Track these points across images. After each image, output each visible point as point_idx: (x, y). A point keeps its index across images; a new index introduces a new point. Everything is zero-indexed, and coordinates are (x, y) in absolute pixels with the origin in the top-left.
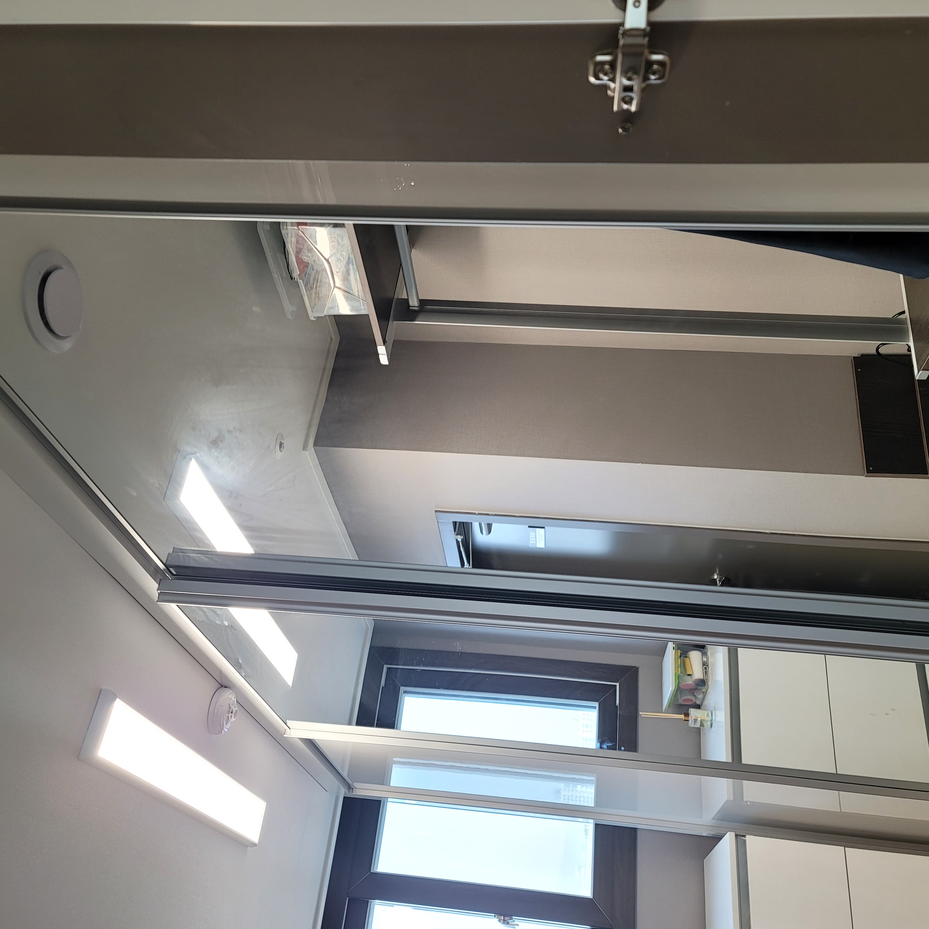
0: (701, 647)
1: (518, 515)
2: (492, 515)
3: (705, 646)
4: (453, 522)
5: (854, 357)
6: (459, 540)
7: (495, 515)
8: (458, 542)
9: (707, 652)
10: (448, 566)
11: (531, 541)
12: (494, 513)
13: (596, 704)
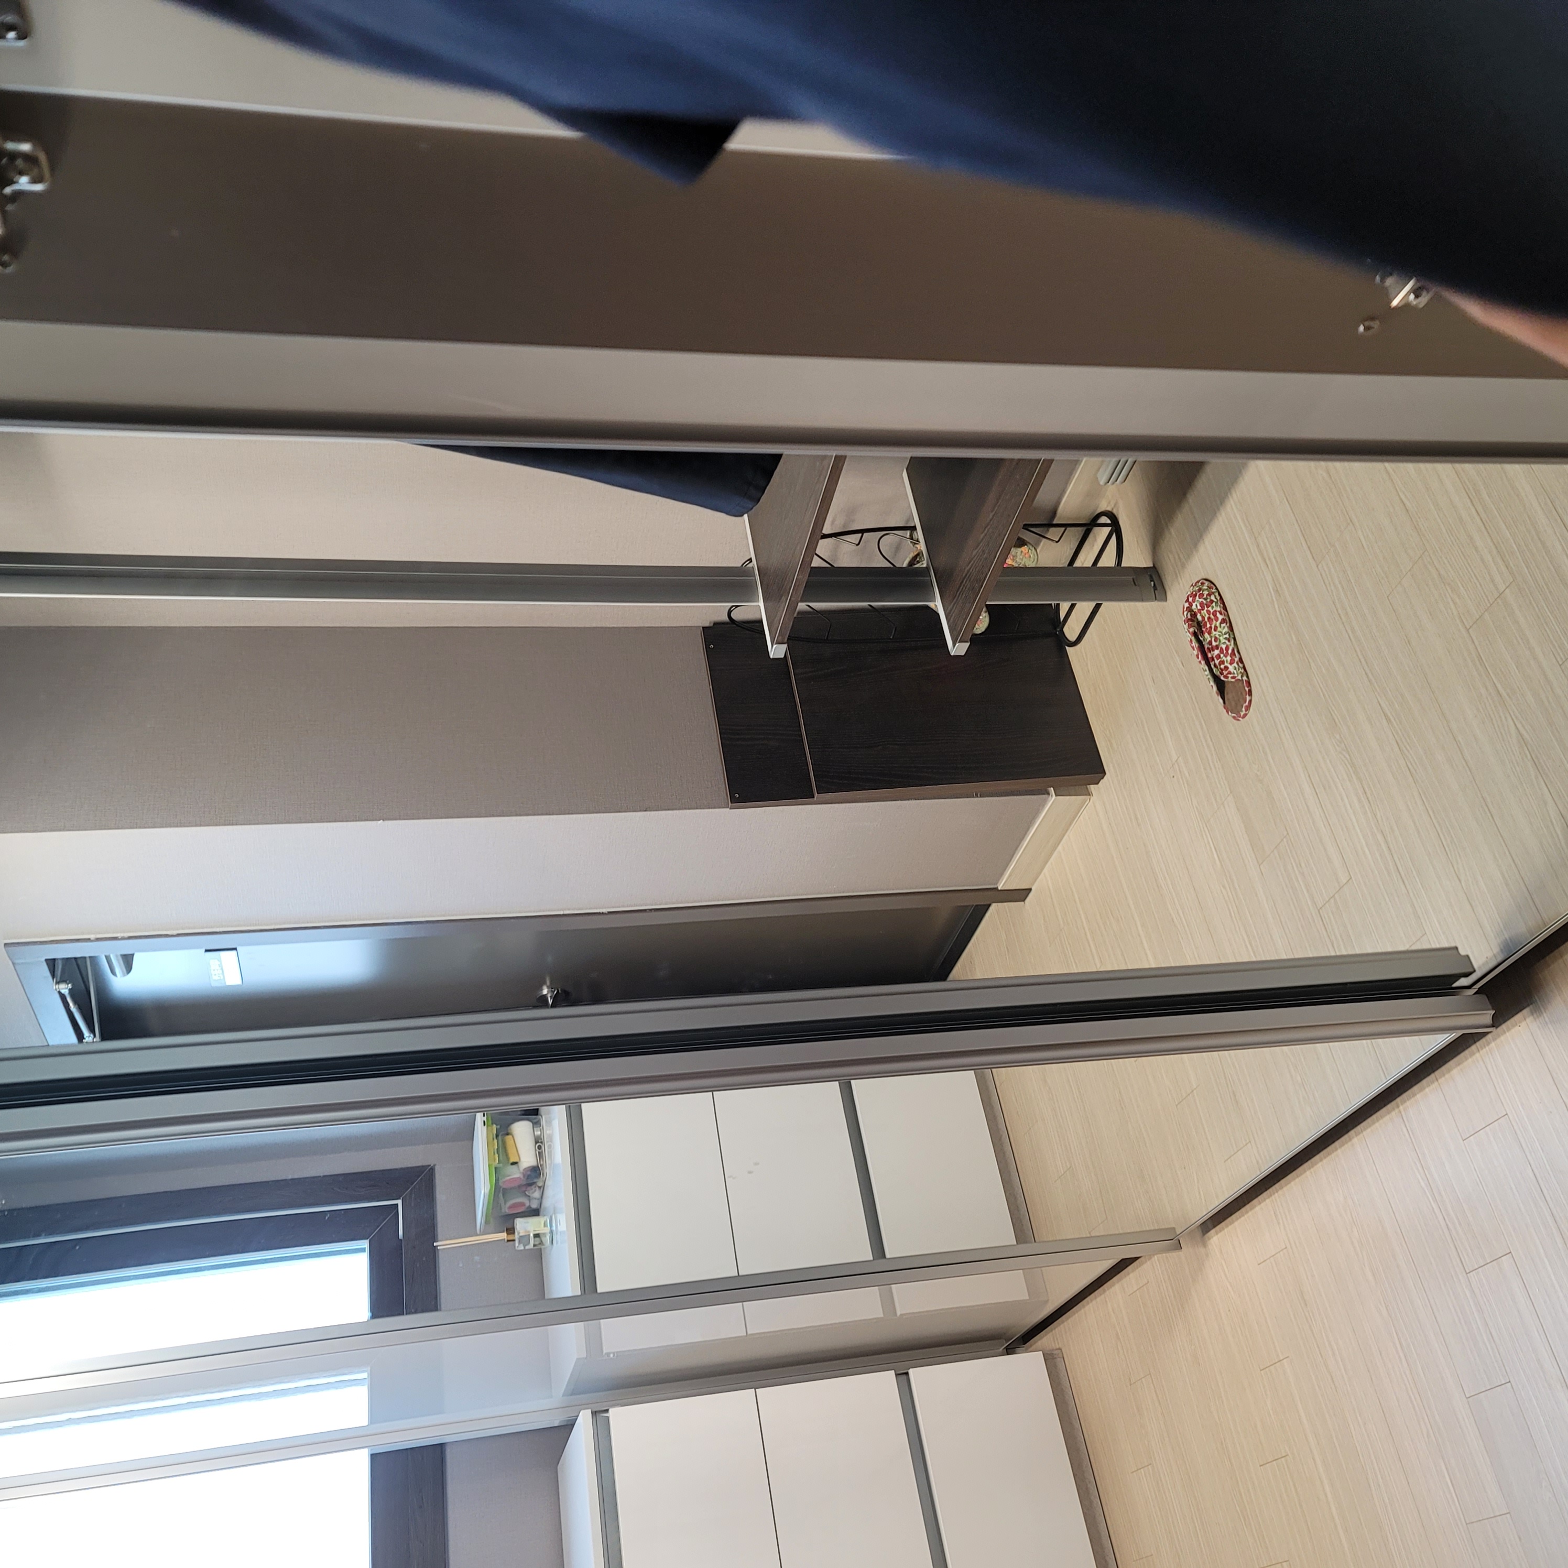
0: (532, 1114)
1: (175, 932)
2: (123, 939)
3: (538, 1109)
4: (46, 960)
5: (703, 628)
6: (63, 991)
7: (130, 938)
8: (63, 997)
9: (540, 1119)
10: (51, 1044)
11: (213, 976)
12: (126, 935)
13: (365, 1244)
